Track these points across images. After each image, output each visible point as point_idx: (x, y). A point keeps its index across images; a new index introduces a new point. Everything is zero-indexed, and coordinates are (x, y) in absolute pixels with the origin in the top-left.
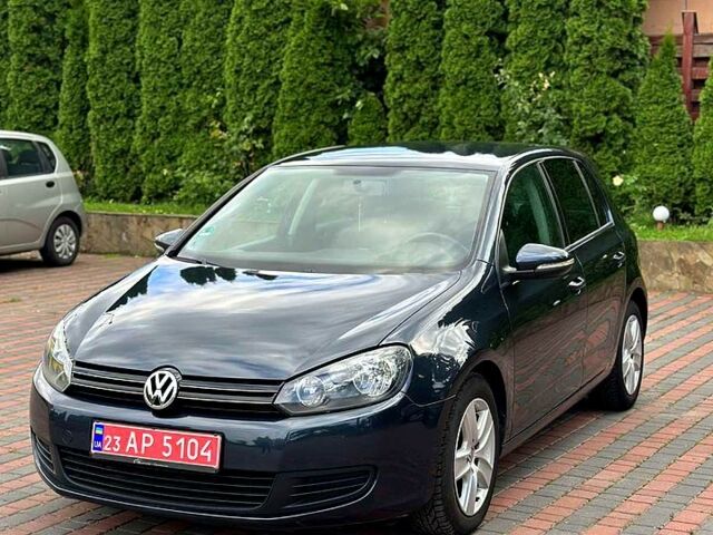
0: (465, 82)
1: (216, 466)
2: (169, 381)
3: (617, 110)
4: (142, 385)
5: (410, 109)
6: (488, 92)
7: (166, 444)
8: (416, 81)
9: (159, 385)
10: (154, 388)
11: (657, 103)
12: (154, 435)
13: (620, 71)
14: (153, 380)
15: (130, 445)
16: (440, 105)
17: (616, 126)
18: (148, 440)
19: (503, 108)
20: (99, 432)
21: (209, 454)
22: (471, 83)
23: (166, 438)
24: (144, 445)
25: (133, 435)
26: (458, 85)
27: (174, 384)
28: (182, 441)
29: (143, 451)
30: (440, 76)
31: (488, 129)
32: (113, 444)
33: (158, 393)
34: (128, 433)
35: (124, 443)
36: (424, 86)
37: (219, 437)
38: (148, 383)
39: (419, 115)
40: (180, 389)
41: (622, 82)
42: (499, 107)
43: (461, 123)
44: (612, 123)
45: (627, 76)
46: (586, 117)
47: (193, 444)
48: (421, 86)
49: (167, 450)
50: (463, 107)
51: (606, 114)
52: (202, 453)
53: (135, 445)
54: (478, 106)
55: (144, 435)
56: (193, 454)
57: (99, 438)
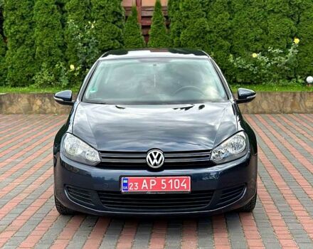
0: (47, 26)
1: (189, 190)
2: (159, 155)
3: (117, 39)
4: (145, 158)
5: (20, 38)
6: (58, 30)
7: (163, 183)
8: (22, 24)
9: (155, 157)
10: (153, 159)
11: (132, 35)
12: (156, 180)
13: (116, 21)
14: (151, 155)
15: (143, 186)
16: (35, 35)
17: (117, 45)
18: (153, 183)
19: (66, 37)
20: (125, 182)
21: (185, 185)
22: (50, 26)
23: (163, 180)
24: (151, 185)
25: (145, 181)
26: (44, 27)
27: (162, 156)
28: (171, 181)
29: (151, 188)
30: (33, 22)
31: (59, 46)
32: (134, 186)
33: (155, 161)
34: (142, 181)
35: (140, 185)
36: (26, 27)
37: (189, 177)
38: (148, 156)
39: (24, 40)
40: (165, 158)
41: (117, 26)
42: (63, 37)
43: (47, 44)
44: (115, 44)
45: (119, 24)
46: (105, 41)
47: (177, 182)
48: (25, 27)
49: (163, 186)
50: (47, 37)
51: (112, 39)
52: (182, 185)
53: (146, 186)
54: (54, 36)
55: (151, 181)
56: (177, 186)
57: (125, 185)
